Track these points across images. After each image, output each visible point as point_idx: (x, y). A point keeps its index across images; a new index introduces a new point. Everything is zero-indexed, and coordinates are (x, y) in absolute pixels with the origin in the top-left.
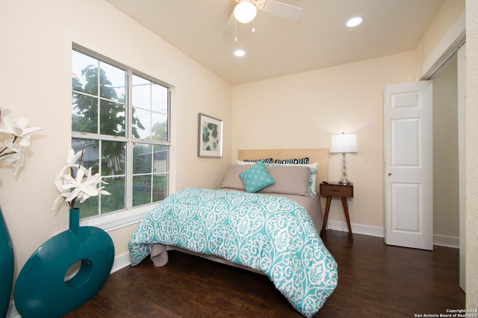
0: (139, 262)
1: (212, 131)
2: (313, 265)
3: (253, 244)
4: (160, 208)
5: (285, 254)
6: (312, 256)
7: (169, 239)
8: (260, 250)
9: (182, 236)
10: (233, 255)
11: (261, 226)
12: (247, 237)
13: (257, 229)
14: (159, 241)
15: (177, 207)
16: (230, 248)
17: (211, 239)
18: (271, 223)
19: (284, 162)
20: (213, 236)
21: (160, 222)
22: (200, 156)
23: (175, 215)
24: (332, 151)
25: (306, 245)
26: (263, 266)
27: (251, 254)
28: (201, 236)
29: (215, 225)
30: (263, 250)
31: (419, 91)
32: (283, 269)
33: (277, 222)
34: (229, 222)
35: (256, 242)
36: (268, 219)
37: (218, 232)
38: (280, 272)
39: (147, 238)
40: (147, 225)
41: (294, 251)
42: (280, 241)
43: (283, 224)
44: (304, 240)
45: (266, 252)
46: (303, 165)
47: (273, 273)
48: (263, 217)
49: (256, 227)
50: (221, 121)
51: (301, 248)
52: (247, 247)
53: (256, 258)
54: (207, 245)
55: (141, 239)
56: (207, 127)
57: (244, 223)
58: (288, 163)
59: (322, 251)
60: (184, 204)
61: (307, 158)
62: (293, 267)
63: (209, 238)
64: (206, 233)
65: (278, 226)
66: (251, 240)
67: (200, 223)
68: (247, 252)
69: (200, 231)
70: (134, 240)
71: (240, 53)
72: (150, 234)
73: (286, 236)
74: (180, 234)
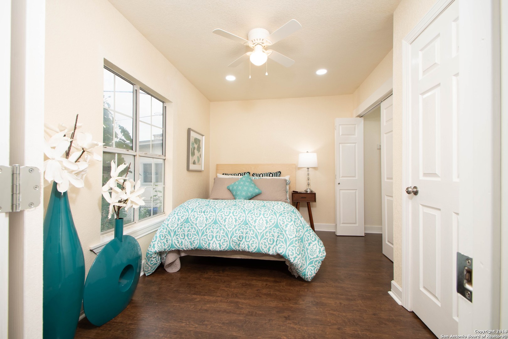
0: (154, 271)
1: (197, 145)
2: (311, 244)
3: (270, 236)
4: (174, 218)
5: (295, 239)
6: (310, 239)
7: (188, 244)
8: (275, 240)
9: (204, 239)
10: (254, 247)
11: (275, 222)
12: (265, 232)
13: (272, 225)
14: (177, 248)
15: (193, 216)
16: (251, 242)
17: (234, 238)
18: (282, 219)
19: (261, 175)
20: (234, 235)
21: (177, 230)
22: (190, 170)
23: (192, 222)
24: (299, 166)
25: (305, 232)
26: (280, 250)
27: (269, 244)
28: (223, 237)
29: (235, 226)
30: (277, 240)
31: (356, 124)
32: (295, 249)
33: (285, 218)
34: (248, 222)
35: (272, 234)
36: (279, 217)
37: (239, 231)
38: (293, 251)
39: (165, 247)
40: (165, 234)
41: (299, 237)
42: (290, 231)
43: (290, 219)
44: (304, 229)
45: (280, 241)
46: (277, 177)
47: (288, 253)
48: (275, 216)
49: (271, 223)
50: (203, 136)
51: (302, 234)
52: (265, 239)
53: (272, 246)
54: (230, 243)
55: (160, 248)
56: (194, 142)
57: (261, 222)
58: (264, 176)
59: (315, 235)
60: (200, 212)
61: (280, 172)
62: (300, 247)
63: (231, 237)
64: (228, 234)
65: (287, 221)
66: (268, 234)
67: (220, 226)
68: (266, 243)
69: (221, 233)
70: (154, 249)
71: (231, 78)
72: (168, 243)
73: (294, 227)
74: (201, 238)
